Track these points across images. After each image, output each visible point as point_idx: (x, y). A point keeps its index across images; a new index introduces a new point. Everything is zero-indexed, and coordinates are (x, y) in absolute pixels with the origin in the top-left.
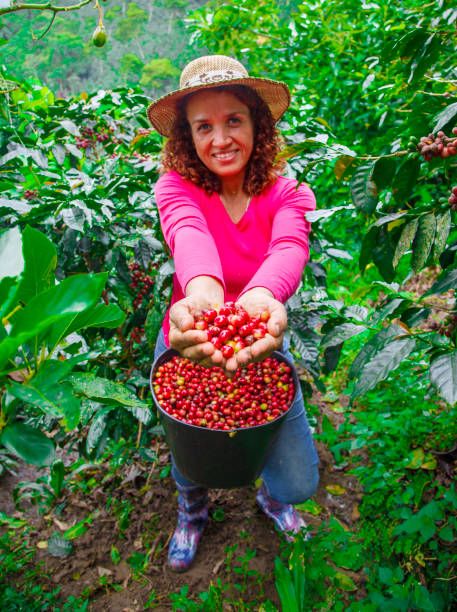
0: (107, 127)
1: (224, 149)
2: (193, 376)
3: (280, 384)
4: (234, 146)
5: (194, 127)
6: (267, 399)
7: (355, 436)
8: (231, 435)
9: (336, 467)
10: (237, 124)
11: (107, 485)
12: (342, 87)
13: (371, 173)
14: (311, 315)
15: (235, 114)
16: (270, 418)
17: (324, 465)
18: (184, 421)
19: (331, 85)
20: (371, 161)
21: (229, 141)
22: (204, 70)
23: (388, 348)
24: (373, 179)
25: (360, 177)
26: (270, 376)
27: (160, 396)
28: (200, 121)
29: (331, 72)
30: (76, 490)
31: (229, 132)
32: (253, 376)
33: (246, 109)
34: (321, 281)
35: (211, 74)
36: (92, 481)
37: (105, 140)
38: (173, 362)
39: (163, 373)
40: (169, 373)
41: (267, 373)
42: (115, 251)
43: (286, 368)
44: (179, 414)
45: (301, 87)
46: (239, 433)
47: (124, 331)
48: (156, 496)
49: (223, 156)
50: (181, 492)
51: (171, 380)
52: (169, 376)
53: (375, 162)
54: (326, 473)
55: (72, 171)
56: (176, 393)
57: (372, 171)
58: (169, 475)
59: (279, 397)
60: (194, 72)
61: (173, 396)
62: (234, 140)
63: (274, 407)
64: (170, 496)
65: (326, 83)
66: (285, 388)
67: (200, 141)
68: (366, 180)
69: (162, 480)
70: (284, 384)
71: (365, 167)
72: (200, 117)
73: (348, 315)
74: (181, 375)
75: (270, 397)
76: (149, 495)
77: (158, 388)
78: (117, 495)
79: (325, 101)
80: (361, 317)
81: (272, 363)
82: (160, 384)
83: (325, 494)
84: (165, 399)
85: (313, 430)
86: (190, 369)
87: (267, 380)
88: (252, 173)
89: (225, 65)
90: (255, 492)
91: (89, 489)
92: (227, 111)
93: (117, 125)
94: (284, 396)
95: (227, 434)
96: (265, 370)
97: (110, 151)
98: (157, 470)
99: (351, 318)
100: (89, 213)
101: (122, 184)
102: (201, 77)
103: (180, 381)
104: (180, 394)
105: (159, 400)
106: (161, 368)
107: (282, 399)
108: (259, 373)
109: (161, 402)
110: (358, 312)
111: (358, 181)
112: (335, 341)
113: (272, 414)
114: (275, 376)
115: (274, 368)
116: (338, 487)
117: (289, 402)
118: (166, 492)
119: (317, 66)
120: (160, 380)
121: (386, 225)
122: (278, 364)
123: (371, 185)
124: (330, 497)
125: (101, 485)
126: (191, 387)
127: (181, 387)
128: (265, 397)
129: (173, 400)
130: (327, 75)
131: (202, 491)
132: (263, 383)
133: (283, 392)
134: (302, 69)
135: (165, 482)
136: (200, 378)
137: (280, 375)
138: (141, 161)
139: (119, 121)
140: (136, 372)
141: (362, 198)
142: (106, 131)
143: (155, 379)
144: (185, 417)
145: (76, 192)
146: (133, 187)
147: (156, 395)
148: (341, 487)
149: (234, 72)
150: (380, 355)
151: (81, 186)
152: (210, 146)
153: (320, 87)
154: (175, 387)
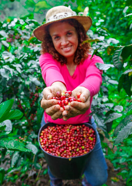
0: (19, 33)
1: (66, 46)
2: (56, 135)
3: (90, 138)
4: (70, 44)
5: (53, 38)
6: (85, 144)
7: (122, 157)
8: (70, 159)
9: (115, 169)
10: (70, 35)
11: (22, 178)
12: (115, 12)
13: (121, 53)
14: (100, 110)
15: (69, 31)
16: (85, 152)
17: (110, 169)
18: (51, 154)
19: (110, 12)
20: (121, 48)
21: (68, 42)
22: (55, 14)
23: (128, 125)
24: (122, 55)
25: (116, 55)
26: (86, 134)
27: (42, 143)
28: (55, 35)
29: (111, 6)
30: (9, 181)
31: (67, 39)
32: (79, 134)
33: (73, 28)
34: (106, 93)
35: (58, 15)
36: (16, 176)
37: (19, 39)
38: (48, 129)
39: (44, 133)
40: (46, 133)
41: (85, 133)
42: (22, 85)
43: (93, 131)
44: (50, 151)
45: (98, 13)
46: (73, 159)
47: (28, 115)
48: (42, 182)
49: (66, 49)
50: (52, 180)
51: (47, 137)
52: (46, 135)
53: (122, 48)
54: (111, 172)
55: (5, 52)
56: (48, 142)
57: (121, 52)
58: (47, 173)
59: (89, 143)
60: (51, 14)
61: (47, 143)
62: (70, 42)
63: (87, 148)
64: (47, 182)
65: (108, 11)
66: (92, 139)
67: (56, 43)
68: (119, 56)
69: (44, 175)
70: (92, 137)
71: (119, 51)
72: (55, 33)
73: (115, 109)
74: (51, 134)
75: (85, 143)
76: (39, 182)
77: (41, 140)
78: (26, 182)
79: (108, 18)
80: (121, 110)
81: (87, 128)
82: (42, 138)
83: (110, 181)
84: (44, 144)
85: (104, 154)
86: (54, 132)
87: (85, 136)
88: (77, 54)
89: (64, 11)
90: (81, 180)
91: (15, 180)
92: (66, 30)
93: (23, 33)
94: (91, 143)
95: (68, 159)
96: (84, 132)
97: (21, 43)
98: (42, 171)
99: (116, 111)
100: (12, 70)
101: (25, 57)
102: (54, 16)
103: (50, 137)
104: (50, 142)
105: (41, 145)
106: (43, 132)
107: (91, 144)
108: (81, 133)
109: (43, 146)
110: (119, 108)
111: (116, 56)
112: (110, 120)
113: (86, 151)
114: (88, 134)
115: (88, 131)
116: (116, 178)
117: (93, 146)
118: (45, 181)
119: (105, 4)
120: (42, 137)
121: (128, 73)
122: (89, 129)
123: (120, 57)
124: (112, 182)
125: (20, 178)
126: (55, 139)
127: (51, 139)
128: (84, 143)
129: (47, 145)
130: (109, 7)
131: (60, 180)
132: (83, 137)
133: (91, 141)
134: (99, 5)
135: (46, 176)
136: (58, 135)
137: (90, 134)
138: (33, 47)
139: (24, 31)
140: (32, 132)
141: (117, 63)
142: (19, 35)
143: (40, 136)
144: (52, 152)
145: (6, 61)
146: (29, 59)
147: (41, 143)
148: (117, 178)
149: (68, 13)
150: (125, 127)
151: (8, 58)
152: (60, 45)
153: (106, 12)
154: (48, 139)
